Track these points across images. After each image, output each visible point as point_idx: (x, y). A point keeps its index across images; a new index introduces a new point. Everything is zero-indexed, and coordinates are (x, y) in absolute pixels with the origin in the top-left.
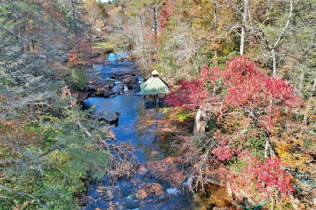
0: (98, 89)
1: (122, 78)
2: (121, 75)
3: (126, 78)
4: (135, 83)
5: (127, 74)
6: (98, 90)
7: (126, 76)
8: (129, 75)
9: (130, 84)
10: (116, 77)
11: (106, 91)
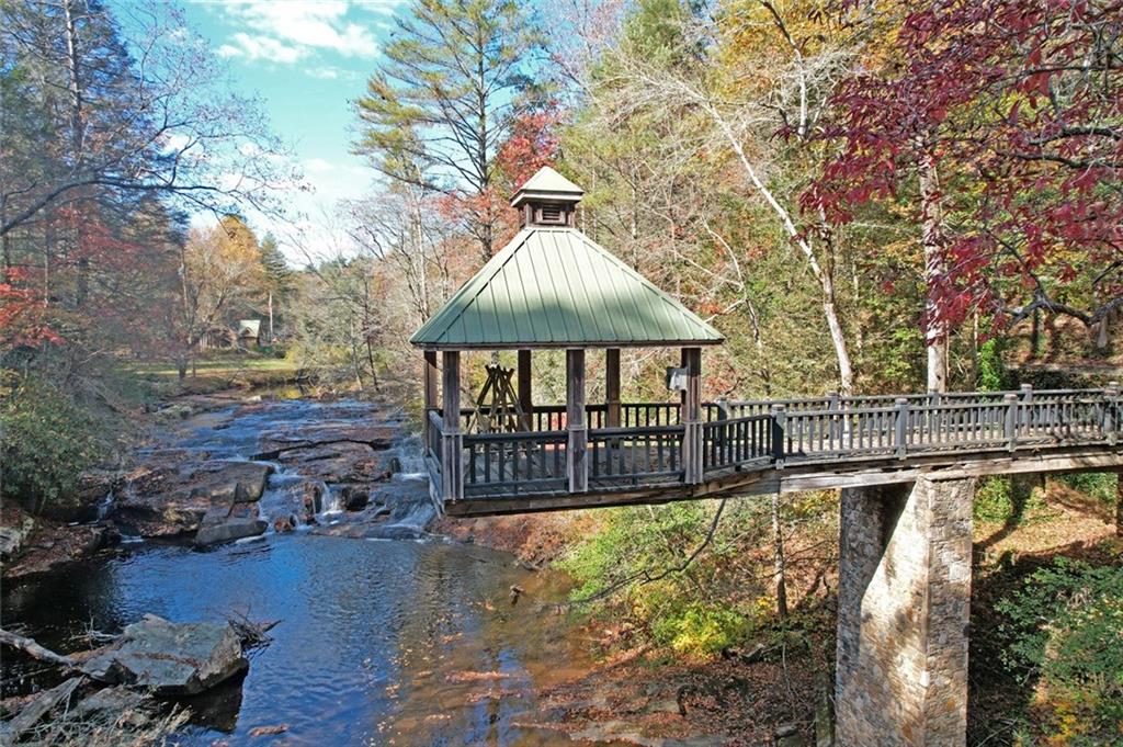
0: (173, 504)
1: (316, 459)
2: (312, 446)
3: (338, 456)
4: (381, 479)
5: (343, 440)
6: (165, 509)
7: (339, 447)
8: (354, 446)
9: (357, 482)
10: (284, 455)
11: (211, 515)
